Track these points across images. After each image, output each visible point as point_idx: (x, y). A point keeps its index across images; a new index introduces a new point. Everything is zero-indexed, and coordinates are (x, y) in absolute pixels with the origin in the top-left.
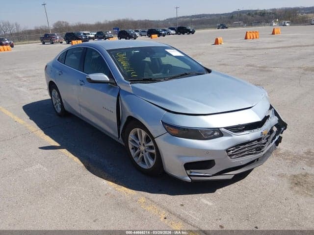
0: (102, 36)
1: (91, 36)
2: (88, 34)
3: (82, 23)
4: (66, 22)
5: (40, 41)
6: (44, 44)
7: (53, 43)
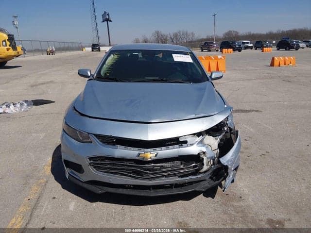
0: (260, 46)
1: (249, 45)
2: (248, 43)
3: (252, 33)
4: (236, 32)
5: (200, 49)
6: (202, 51)
7: (210, 51)
